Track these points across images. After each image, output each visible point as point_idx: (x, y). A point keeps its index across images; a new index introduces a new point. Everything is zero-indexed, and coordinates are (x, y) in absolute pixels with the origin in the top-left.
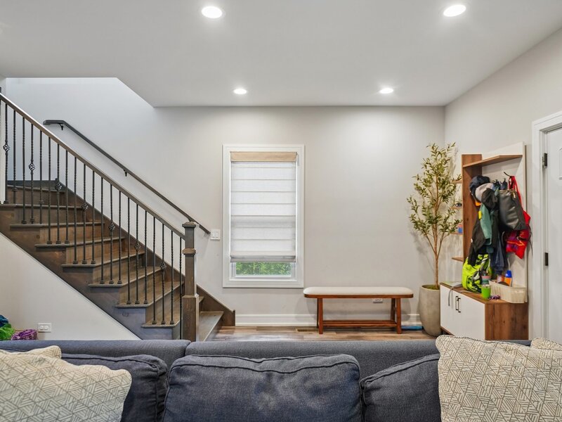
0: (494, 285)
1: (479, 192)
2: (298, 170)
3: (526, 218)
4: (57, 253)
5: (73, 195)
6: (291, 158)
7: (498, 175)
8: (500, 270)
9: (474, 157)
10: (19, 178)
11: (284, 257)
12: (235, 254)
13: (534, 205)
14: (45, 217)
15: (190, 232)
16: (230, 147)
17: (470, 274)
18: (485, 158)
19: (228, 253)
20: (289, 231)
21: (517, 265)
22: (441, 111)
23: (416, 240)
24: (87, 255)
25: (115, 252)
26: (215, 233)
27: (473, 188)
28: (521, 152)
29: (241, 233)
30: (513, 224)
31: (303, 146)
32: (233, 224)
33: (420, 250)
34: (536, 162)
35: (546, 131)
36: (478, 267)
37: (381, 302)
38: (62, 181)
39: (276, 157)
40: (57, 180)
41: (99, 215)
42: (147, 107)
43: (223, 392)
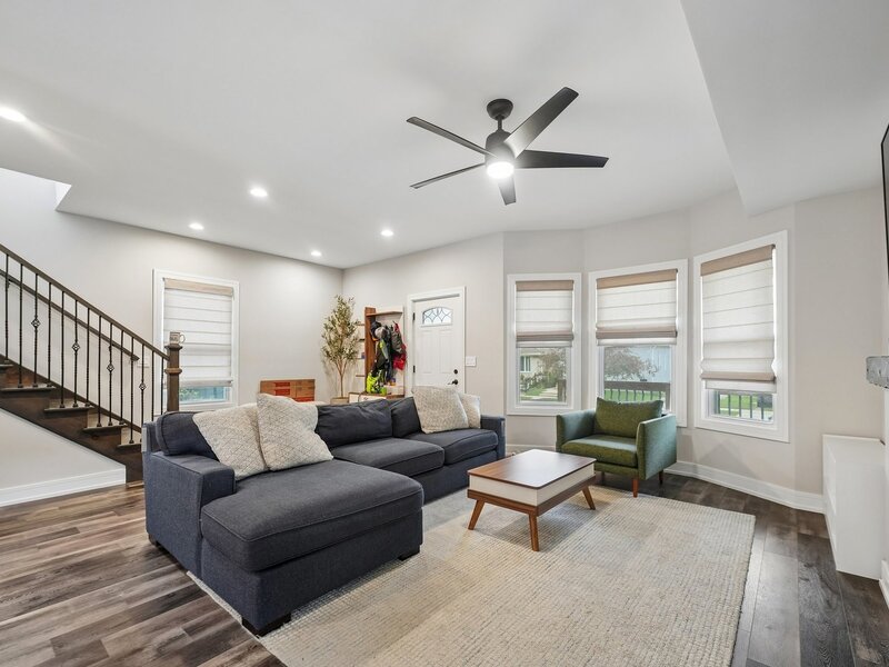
0: (388, 386)
1: (379, 332)
2: (234, 304)
3: (404, 347)
6: (228, 292)
7: (389, 322)
8: (390, 379)
9: (372, 309)
11: (220, 382)
13: (408, 340)
17: (373, 382)
18: (378, 312)
20: (226, 359)
21: (398, 375)
22: (341, 273)
23: (325, 366)
27: (373, 330)
28: (401, 311)
30: (399, 351)
31: (238, 283)
33: (327, 373)
34: (410, 317)
35: (414, 301)
36: (376, 379)
39: (214, 289)
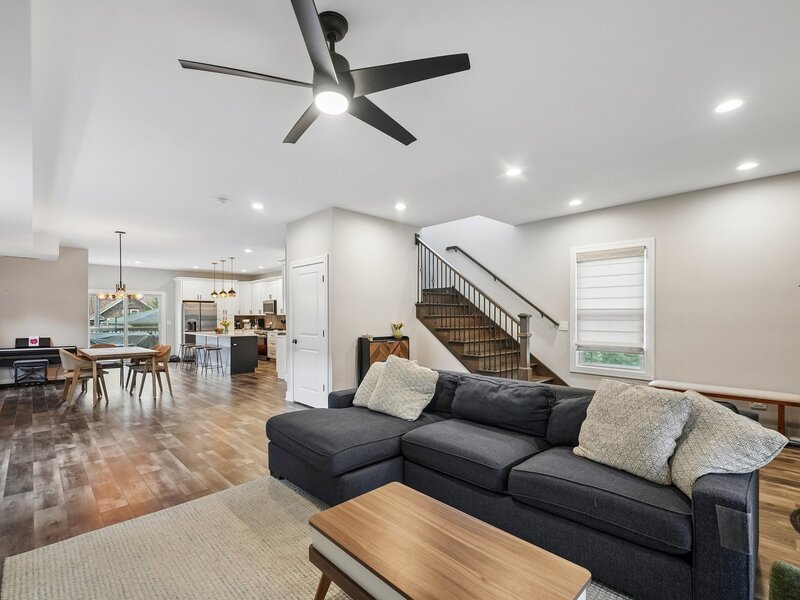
2: (647, 264)
4: (446, 333)
5: (463, 297)
6: (638, 252)
10: (427, 288)
11: (631, 349)
12: (580, 343)
14: (444, 311)
15: (524, 320)
16: (575, 250)
19: (574, 341)
20: (636, 324)
24: (465, 336)
25: (487, 336)
26: (563, 325)
29: (586, 325)
31: (653, 239)
32: (579, 317)
37: (765, 410)
38: (457, 288)
39: (624, 253)
40: (454, 287)
41: (478, 310)
42: (510, 228)
43: (475, 388)
